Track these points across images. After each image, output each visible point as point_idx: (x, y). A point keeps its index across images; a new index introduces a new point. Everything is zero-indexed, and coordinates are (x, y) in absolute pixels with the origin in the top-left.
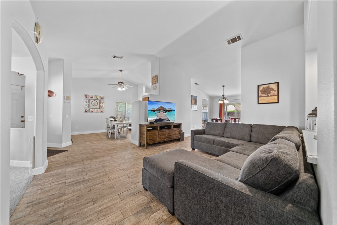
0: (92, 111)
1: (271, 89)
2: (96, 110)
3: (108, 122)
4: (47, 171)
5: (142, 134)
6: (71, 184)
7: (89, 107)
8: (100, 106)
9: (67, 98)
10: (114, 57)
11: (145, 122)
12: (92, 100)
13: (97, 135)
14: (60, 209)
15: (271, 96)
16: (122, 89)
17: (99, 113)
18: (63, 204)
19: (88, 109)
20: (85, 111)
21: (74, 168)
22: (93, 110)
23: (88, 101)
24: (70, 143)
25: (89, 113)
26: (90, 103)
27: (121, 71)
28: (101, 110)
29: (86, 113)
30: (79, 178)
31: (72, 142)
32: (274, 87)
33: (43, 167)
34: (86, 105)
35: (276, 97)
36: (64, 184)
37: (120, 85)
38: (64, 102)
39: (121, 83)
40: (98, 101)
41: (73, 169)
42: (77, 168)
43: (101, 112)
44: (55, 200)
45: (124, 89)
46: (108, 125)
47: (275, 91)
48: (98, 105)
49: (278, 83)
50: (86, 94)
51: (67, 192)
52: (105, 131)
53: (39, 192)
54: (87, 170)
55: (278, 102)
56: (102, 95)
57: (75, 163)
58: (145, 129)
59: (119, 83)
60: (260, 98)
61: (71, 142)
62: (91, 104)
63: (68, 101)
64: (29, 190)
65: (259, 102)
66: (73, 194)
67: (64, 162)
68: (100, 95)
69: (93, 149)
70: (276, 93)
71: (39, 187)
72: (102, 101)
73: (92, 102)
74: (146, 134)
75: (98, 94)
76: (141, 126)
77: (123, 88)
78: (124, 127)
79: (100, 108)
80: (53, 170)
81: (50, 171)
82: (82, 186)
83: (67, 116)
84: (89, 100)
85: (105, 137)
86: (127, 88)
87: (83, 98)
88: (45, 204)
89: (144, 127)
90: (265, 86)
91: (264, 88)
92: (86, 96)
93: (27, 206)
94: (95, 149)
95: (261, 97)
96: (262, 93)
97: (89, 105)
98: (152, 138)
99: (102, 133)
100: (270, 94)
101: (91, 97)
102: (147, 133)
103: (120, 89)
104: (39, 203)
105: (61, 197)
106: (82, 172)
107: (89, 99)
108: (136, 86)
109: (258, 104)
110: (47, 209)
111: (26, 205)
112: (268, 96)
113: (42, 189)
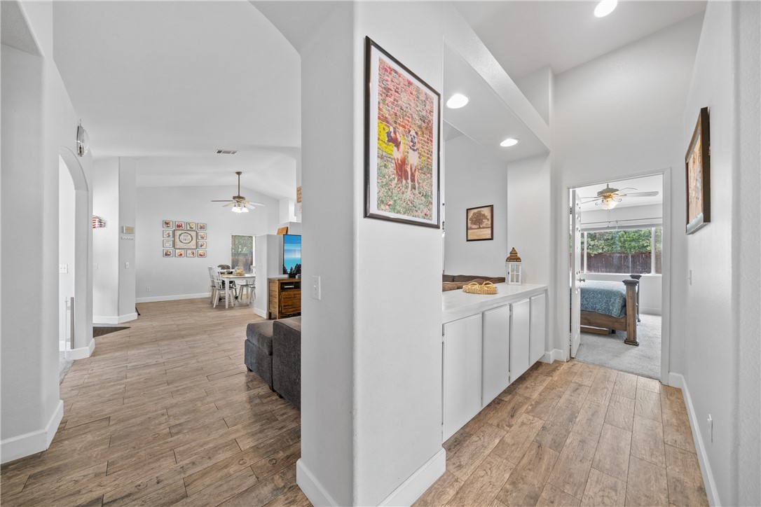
0: (181, 255)
1: (484, 215)
2: (189, 252)
3: (212, 277)
4: (94, 354)
5: (272, 296)
6: (135, 368)
7: (174, 246)
8: (197, 243)
9: (126, 231)
10: (219, 152)
11: (280, 274)
12: (181, 232)
13: (192, 301)
14: (120, 391)
15: (483, 228)
16: (241, 209)
17: (196, 258)
18: (124, 386)
19: (171, 250)
20: (166, 255)
21: (142, 351)
22: (182, 252)
23: (171, 234)
24: (134, 316)
25: (174, 257)
26: (177, 237)
27: (239, 173)
28: (201, 252)
29: (167, 259)
30: (151, 361)
31: (139, 314)
32: (486, 212)
33: (87, 348)
34: (168, 241)
35: (489, 231)
36: (125, 369)
37: (238, 202)
38: (120, 238)
39: (239, 198)
40: (193, 234)
41: (139, 351)
42: (148, 350)
43: (200, 255)
44: (112, 383)
45: (245, 210)
46: (213, 282)
47: (488, 219)
48: (194, 241)
49: (492, 206)
50: (167, 219)
51: (129, 375)
52: (208, 294)
53: (86, 376)
54: (164, 352)
55: (492, 239)
56: (201, 221)
57: (143, 344)
58: (276, 288)
59: (234, 198)
60: (469, 231)
61: (137, 313)
62: (177, 240)
63: (129, 237)
64: (71, 375)
65: (469, 239)
66: (138, 377)
67: (123, 343)
68: (197, 222)
69: (178, 325)
70: (489, 222)
71: (85, 372)
72: (201, 233)
73: (180, 235)
74: (277, 296)
75: (194, 219)
76: (270, 281)
77: (244, 208)
78: (247, 285)
79: (197, 247)
80: (104, 354)
81: (99, 355)
82: (153, 370)
83: (127, 263)
84: (174, 232)
85: (208, 306)
86: (254, 208)
87: (159, 228)
88: (98, 387)
89: (274, 283)
90: (476, 211)
91: (474, 214)
92: (167, 223)
93: (72, 390)
94: (182, 324)
95: (471, 229)
96: (472, 223)
97: (174, 242)
98: (290, 303)
99: (201, 298)
100: (482, 224)
101: (178, 226)
102: (279, 295)
103: (236, 210)
104: (89, 386)
105: (121, 380)
106: (155, 354)
107: (173, 230)
108: (275, 202)
109: (468, 241)
110: (101, 391)
111: (70, 389)
112: (480, 228)
113: (90, 374)
